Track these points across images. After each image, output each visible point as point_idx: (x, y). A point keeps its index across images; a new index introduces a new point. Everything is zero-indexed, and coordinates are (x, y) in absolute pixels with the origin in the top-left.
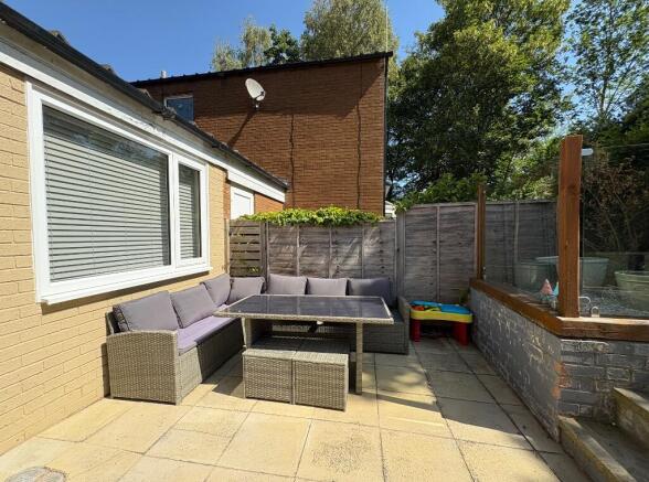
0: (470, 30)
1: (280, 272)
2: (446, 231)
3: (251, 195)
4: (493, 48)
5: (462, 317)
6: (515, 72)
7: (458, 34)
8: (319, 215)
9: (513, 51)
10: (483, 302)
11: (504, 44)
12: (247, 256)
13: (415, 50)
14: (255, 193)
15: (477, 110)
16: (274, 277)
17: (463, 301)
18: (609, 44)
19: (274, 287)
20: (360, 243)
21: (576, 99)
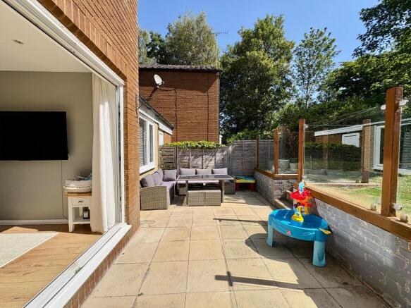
0: (253, 52)
1: (183, 168)
2: (246, 150)
3: (162, 133)
4: (263, 63)
5: (252, 181)
6: (272, 75)
7: (248, 53)
8: (199, 144)
9: (271, 65)
10: (258, 175)
11: (268, 62)
12: (167, 161)
13: (227, 52)
14: (164, 132)
15: (257, 91)
16: (182, 169)
17: (252, 176)
18: (309, 67)
19: (182, 173)
20: (215, 155)
21: (297, 88)
